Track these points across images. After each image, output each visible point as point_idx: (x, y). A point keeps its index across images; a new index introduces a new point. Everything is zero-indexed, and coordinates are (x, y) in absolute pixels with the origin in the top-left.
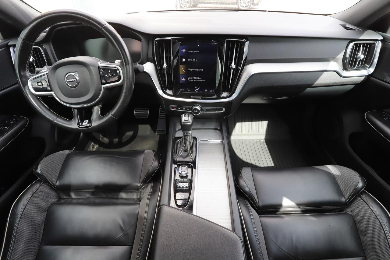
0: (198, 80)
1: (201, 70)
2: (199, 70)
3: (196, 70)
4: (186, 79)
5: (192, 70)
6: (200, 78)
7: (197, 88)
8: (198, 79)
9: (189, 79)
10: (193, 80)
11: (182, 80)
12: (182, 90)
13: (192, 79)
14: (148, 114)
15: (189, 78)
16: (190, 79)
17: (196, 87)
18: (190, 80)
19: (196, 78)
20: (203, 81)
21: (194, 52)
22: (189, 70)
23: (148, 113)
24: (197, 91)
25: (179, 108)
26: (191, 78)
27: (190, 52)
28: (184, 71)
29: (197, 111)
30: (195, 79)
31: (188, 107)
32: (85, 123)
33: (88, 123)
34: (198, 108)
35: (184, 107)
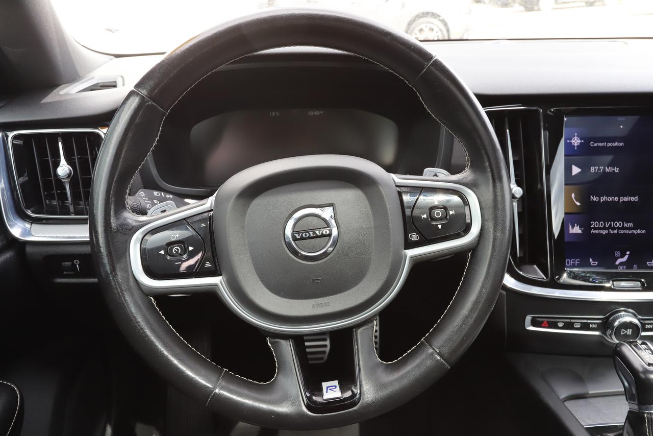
0: (623, 232)
1: (633, 199)
2: (626, 199)
3: (616, 199)
4: (586, 227)
5: (603, 199)
6: (631, 225)
7: (622, 256)
8: (623, 228)
9: (595, 229)
10: (606, 232)
11: (572, 231)
12: (571, 262)
13: (604, 228)
14: (328, 349)
15: (594, 224)
16: (598, 227)
17: (617, 254)
18: (597, 231)
19: (618, 224)
20: (639, 231)
21: (609, 144)
22: (594, 199)
23: (325, 346)
24: (621, 264)
25: (560, 325)
26: (601, 224)
27: (596, 145)
28: (578, 204)
29: (629, 332)
30: (614, 228)
31: (596, 319)
32: (331, 391)
33: (343, 390)
34: (636, 321)
35: (578, 319)
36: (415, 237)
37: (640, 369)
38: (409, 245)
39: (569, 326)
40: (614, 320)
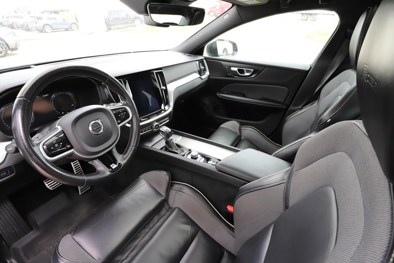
29: (157, 127)
31: (149, 127)
32: (114, 166)
33: (116, 164)
34: (158, 124)
35: (146, 128)
36: (119, 121)
37: (165, 132)
38: (119, 124)
39: (145, 131)
40: (154, 125)
